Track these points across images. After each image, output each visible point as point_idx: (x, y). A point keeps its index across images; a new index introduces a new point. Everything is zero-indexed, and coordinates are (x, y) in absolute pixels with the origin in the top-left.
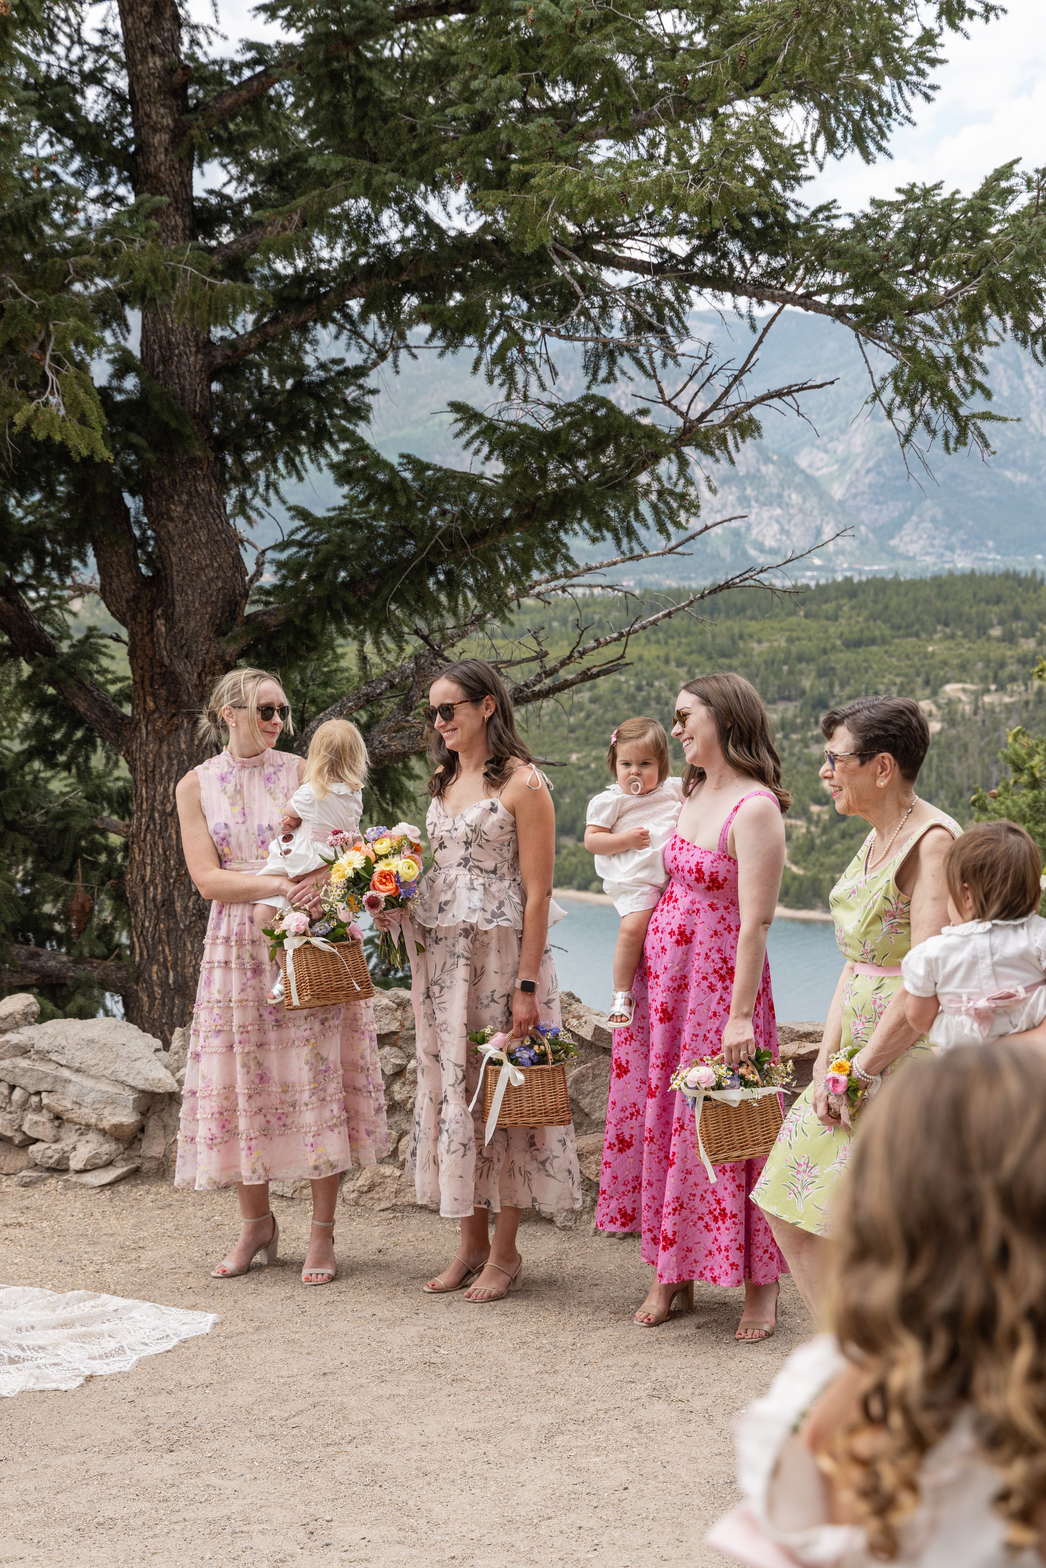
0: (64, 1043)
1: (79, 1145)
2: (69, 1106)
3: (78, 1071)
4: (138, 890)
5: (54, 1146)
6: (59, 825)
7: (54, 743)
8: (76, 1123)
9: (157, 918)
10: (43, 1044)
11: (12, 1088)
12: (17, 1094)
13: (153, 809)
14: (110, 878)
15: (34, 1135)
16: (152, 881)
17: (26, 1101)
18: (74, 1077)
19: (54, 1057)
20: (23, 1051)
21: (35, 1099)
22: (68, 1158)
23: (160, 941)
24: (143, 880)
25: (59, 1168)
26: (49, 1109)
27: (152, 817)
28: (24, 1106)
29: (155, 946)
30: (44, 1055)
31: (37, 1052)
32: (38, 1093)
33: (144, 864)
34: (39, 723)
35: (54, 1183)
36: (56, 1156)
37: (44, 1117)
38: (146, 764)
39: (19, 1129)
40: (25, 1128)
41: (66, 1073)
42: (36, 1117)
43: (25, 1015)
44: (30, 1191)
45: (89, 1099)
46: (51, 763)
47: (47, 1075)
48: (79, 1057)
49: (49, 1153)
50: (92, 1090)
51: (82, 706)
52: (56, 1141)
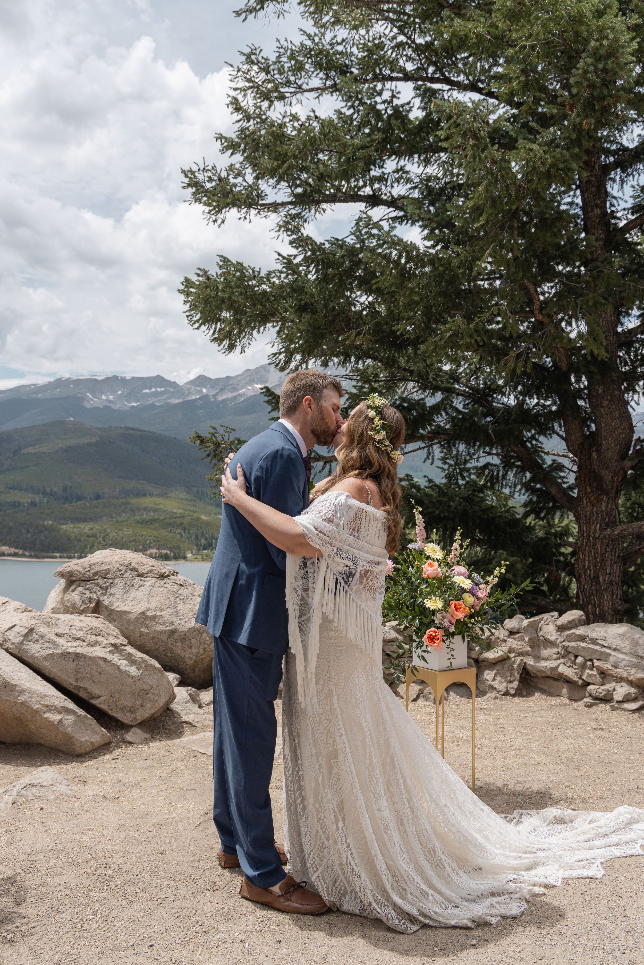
0: (606, 635)
1: (617, 688)
2: (610, 667)
3: (615, 650)
4: (582, 572)
5: (603, 687)
6: (544, 543)
7: (540, 508)
8: (613, 677)
9: (591, 584)
10: (594, 635)
11: (576, 657)
12: (579, 660)
13: (589, 536)
14: (567, 566)
15: (590, 681)
16: (589, 568)
17: (585, 663)
18: (612, 653)
19: (600, 642)
20: (582, 638)
21: (589, 663)
22: (612, 695)
23: (593, 594)
24: (584, 566)
25: (606, 699)
26: (598, 668)
27: (589, 540)
28: (583, 667)
29: (590, 597)
30: (594, 641)
31: (591, 639)
32: (591, 660)
33: (584, 559)
34: (531, 500)
35: (602, 706)
36: (604, 693)
37: (595, 672)
38: (586, 516)
39: (580, 678)
40: (584, 677)
41: (608, 651)
42: (591, 672)
43: (580, 620)
44: (591, 710)
45: (622, 664)
46: (538, 517)
47: (597, 650)
48: (616, 643)
49: (600, 690)
50: (624, 660)
51: (554, 491)
52: (602, 685)
